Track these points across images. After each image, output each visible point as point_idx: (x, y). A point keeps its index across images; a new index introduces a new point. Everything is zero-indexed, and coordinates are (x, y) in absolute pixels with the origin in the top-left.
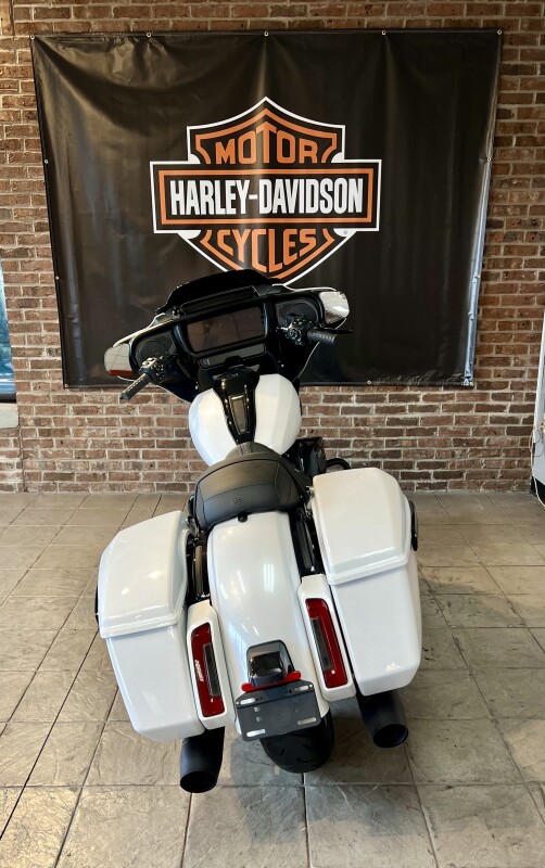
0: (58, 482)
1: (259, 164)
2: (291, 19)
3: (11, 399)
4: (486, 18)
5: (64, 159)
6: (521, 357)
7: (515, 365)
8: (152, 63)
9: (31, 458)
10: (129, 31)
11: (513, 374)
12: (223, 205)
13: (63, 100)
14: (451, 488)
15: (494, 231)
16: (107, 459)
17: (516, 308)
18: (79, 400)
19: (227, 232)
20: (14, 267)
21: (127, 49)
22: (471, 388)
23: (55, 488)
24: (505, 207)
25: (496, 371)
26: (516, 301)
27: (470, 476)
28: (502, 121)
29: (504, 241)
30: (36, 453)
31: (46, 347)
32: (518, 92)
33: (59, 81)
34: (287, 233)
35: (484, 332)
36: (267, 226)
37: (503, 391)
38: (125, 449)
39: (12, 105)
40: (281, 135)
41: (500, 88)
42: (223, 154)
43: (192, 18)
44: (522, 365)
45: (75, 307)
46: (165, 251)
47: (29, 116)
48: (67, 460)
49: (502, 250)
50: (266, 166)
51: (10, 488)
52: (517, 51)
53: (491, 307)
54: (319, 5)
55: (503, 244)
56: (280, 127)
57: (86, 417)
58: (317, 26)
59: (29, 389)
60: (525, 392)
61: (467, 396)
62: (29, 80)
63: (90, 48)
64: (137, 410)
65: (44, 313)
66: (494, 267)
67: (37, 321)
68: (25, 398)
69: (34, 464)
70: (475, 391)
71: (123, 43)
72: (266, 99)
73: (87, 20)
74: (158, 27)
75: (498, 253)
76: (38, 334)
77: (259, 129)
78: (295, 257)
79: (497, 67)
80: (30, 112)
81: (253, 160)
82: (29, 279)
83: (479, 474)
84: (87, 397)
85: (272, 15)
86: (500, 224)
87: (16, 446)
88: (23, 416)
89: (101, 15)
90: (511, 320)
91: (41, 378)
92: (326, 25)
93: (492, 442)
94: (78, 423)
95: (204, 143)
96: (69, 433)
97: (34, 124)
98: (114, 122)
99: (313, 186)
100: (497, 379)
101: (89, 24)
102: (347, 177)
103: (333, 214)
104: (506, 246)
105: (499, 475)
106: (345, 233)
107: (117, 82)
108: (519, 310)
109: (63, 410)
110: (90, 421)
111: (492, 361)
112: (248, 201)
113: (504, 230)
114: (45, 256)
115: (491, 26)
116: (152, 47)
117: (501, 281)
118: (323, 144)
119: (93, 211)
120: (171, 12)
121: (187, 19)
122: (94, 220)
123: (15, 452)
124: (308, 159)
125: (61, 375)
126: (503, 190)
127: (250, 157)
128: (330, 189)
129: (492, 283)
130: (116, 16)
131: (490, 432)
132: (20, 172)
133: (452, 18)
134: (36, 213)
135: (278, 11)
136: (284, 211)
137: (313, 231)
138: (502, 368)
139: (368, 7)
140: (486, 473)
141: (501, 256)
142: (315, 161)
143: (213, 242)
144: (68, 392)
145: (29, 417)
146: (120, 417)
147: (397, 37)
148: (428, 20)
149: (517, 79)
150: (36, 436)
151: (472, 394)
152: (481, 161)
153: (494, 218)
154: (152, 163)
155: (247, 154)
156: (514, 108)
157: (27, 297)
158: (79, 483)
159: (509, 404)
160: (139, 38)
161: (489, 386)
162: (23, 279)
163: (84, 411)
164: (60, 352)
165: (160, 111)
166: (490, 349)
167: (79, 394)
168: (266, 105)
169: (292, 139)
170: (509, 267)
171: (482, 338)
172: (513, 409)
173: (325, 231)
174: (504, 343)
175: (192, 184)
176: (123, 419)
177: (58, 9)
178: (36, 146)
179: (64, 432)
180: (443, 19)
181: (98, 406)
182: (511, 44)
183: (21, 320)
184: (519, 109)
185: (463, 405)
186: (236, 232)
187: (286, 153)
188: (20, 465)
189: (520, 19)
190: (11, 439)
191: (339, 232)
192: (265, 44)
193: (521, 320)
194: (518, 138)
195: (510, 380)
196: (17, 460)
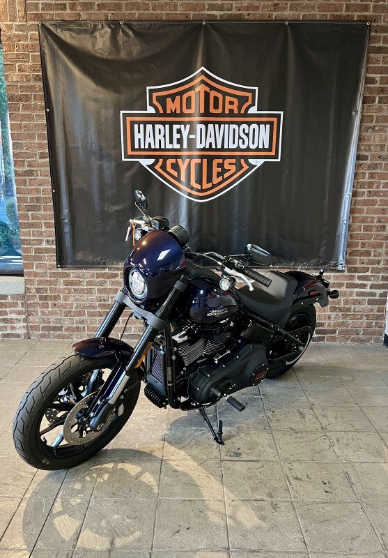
0: (52, 332)
1: (197, 114)
2: (222, 13)
3: (20, 274)
4: (359, 14)
5: (60, 109)
6: (378, 250)
7: (374, 256)
8: (123, 43)
9: (33, 315)
10: (107, 20)
11: (373, 262)
12: (171, 142)
13: (60, 67)
14: (328, 341)
15: (362, 162)
16: (86, 317)
17: (376, 216)
18: (68, 275)
19: (174, 161)
20: (24, 183)
21: (106, 32)
22: (343, 271)
23: (49, 337)
24: (369, 146)
25: (361, 260)
26: (376, 211)
27: (341, 333)
28: (369, 85)
29: (368, 169)
30: (36, 312)
31: (45, 239)
32: (380, 65)
33: (58, 54)
34: (216, 162)
35: (352, 233)
36: (202, 157)
37: (366, 274)
38: (99, 310)
39: (25, 71)
40: (213, 94)
41: (368, 62)
42: (171, 106)
43: (151, 12)
44: (379, 256)
45: (66, 211)
46: (130, 173)
47: (36, 78)
48: (59, 317)
49: (367, 176)
50: (202, 115)
51: (18, 336)
52: (380, 37)
53: (357, 215)
54: (241, 4)
55: (368, 172)
56: (212, 88)
57: (72, 287)
58: (239, 18)
59: (33, 268)
60: (381, 275)
61: (340, 277)
62: (36, 54)
63: (80, 32)
64: (108, 283)
65: (44, 215)
66: (361, 188)
67: (39, 221)
68: (30, 274)
69: (35, 319)
70: (346, 273)
71: (103, 28)
72: (203, 68)
73: (78, 12)
74: (127, 18)
75: (364, 178)
76: (40, 230)
77: (197, 89)
78: (221, 178)
79: (367, 48)
80: (37, 76)
81: (192, 110)
82: (34, 191)
83: (348, 331)
84: (73, 274)
85: (208, 10)
86: (365, 158)
87: (23, 307)
88: (28, 286)
89: (88, 9)
90: (372, 224)
91: (41, 260)
92: (246, 17)
93: (357, 309)
94: (67, 292)
95: (158, 98)
96: (60, 299)
97: (40, 84)
98: (96, 83)
99: (234, 130)
100: (361, 266)
101: (79, 15)
102: (259, 123)
103: (248, 149)
104: (370, 173)
105: (362, 333)
106: (257, 162)
107: (99, 55)
108: (378, 218)
109: (56, 283)
110: (75, 290)
111: (358, 253)
112: (188, 139)
113: (369, 162)
114: (45, 176)
115: (362, 19)
116: (123, 31)
117: (365, 197)
118: (242, 100)
119: (80, 145)
120: (137, 6)
121: (149, 12)
122: (80, 150)
123: (22, 311)
124: (232, 111)
125: (55, 258)
126: (368, 134)
127: (190, 108)
128: (246, 132)
129: (359, 198)
130: (100, 10)
131: (355, 302)
132: (30, 117)
133: (335, 13)
134: (40, 146)
135: (212, 7)
136: (214, 147)
137: (234, 161)
138: (365, 258)
139: (276, 5)
140: (352, 331)
141: (366, 180)
142: (236, 111)
143: (164, 167)
144: (60, 270)
145: (33, 287)
146: (96, 287)
147: (296, 26)
148: (318, 14)
149: (380, 56)
150: (37, 300)
151: (343, 276)
152: (354, 113)
153: (362, 153)
154: (122, 112)
155: (189, 107)
156: (377, 77)
157: (33, 204)
158: (66, 333)
159: (369, 283)
160: (114, 25)
161: (356, 270)
162: (30, 191)
163: (71, 283)
164: (55, 242)
165: (128, 76)
166: (357, 244)
167: (68, 271)
168: (203, 72)
169: (220, 96)
170: (372, 188)
171: (352, 236)
172: (372, 287)
173: (242, 161)
174: (367, 241)
175: (149, 127)
176: (98, 289)
177: (58, 4)
178: (41, 99)
179: (57, 298)
180: (329, 14)
181: (81, 280)
182: (377, 32)
183: (28, 219)
184: (381, 77)
185: (337, 283)
186: (179, 161)
187: (216, 107)
188: (26, 320)
189: (383, 14)
190: (20, 302)
191: (252, 161)
192: (203, 30)
193: (379, 224)
194: (380, 98)
195: (370, 267)
196: (23, 317)
